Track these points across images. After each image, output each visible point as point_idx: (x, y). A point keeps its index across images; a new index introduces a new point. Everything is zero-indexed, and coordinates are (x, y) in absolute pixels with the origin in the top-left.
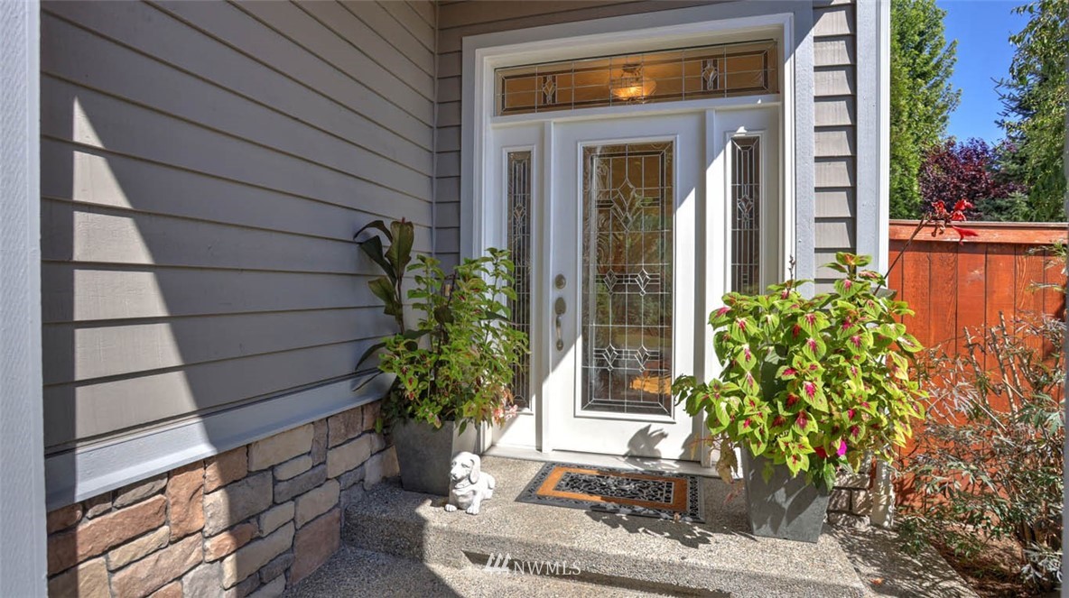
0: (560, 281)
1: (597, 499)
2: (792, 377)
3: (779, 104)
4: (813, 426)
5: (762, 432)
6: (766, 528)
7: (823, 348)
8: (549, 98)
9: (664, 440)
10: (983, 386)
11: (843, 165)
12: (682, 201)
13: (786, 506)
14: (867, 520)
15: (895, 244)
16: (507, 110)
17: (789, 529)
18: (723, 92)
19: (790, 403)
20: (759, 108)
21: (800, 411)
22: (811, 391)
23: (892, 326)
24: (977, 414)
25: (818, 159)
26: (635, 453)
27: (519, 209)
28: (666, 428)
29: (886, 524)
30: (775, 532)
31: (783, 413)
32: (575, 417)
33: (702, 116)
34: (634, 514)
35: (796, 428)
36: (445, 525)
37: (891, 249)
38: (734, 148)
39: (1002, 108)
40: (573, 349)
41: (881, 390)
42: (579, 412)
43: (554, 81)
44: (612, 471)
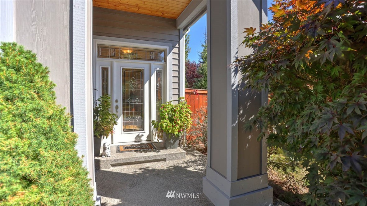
0: (117, 101)
1: (135, 149)
2: (175, 118)
3: (166, 64)
4: (178, 126)
5: (171, 128)
6: (169, 147)
7: (179, 113)
8: (113, 54)
9: (143, 136)
10: (199, 118)
11: (177, 78)
12: (146, 83)
13: (172, 142)
14: (183, 145)
15: (186, 93)
16: (101, 56)
17: (173, 146)
18: (154, 60)
19: (175, 123)
20: (162, 64)
21: (177, 124)
22: (178, 120)
23: (188, 109)
24: (198, 123)
25: (173, 77)
26: (136, 141)
27: (105, 82)
28: (143, 134)
29: (185, 146)
30: (170, 148)
31: (174, 124)
32: (121, 134)
33: (150, 65)
34: (144, 150)
35: (176, 127)
36: (105, 159)
37: (185, 94)
38: (157, 72)
39: (199, 58)
40: (120, 117)
41: (187, 120)
42: (123, 133)
43: (114, 50)
44: (133, 145)
